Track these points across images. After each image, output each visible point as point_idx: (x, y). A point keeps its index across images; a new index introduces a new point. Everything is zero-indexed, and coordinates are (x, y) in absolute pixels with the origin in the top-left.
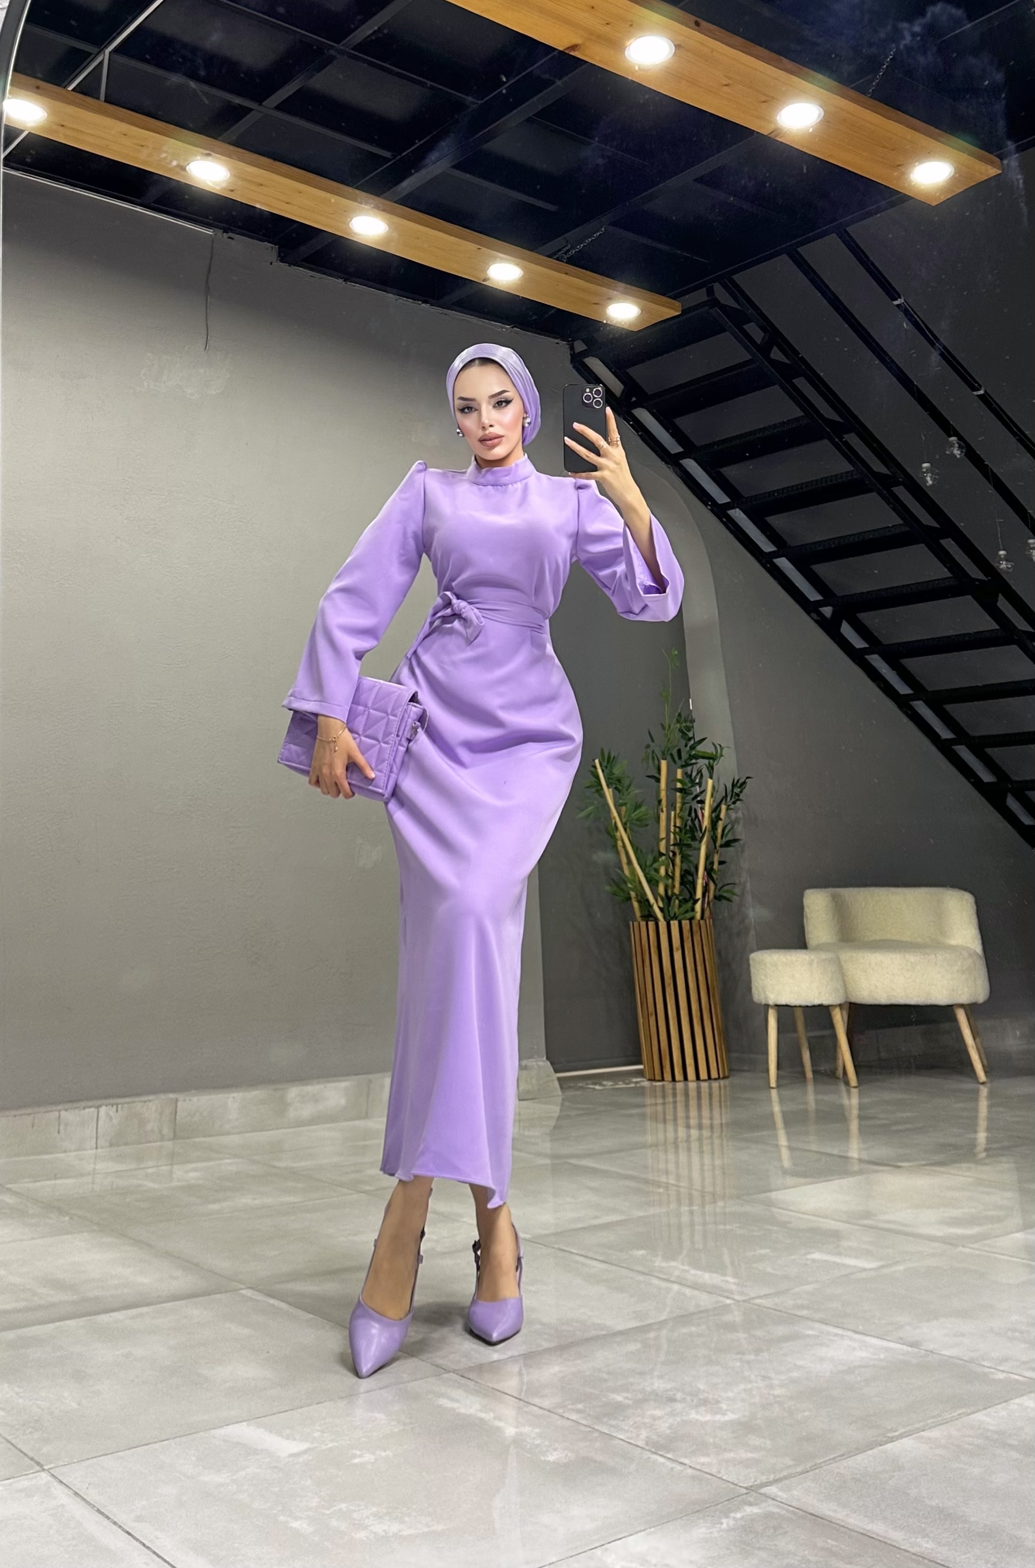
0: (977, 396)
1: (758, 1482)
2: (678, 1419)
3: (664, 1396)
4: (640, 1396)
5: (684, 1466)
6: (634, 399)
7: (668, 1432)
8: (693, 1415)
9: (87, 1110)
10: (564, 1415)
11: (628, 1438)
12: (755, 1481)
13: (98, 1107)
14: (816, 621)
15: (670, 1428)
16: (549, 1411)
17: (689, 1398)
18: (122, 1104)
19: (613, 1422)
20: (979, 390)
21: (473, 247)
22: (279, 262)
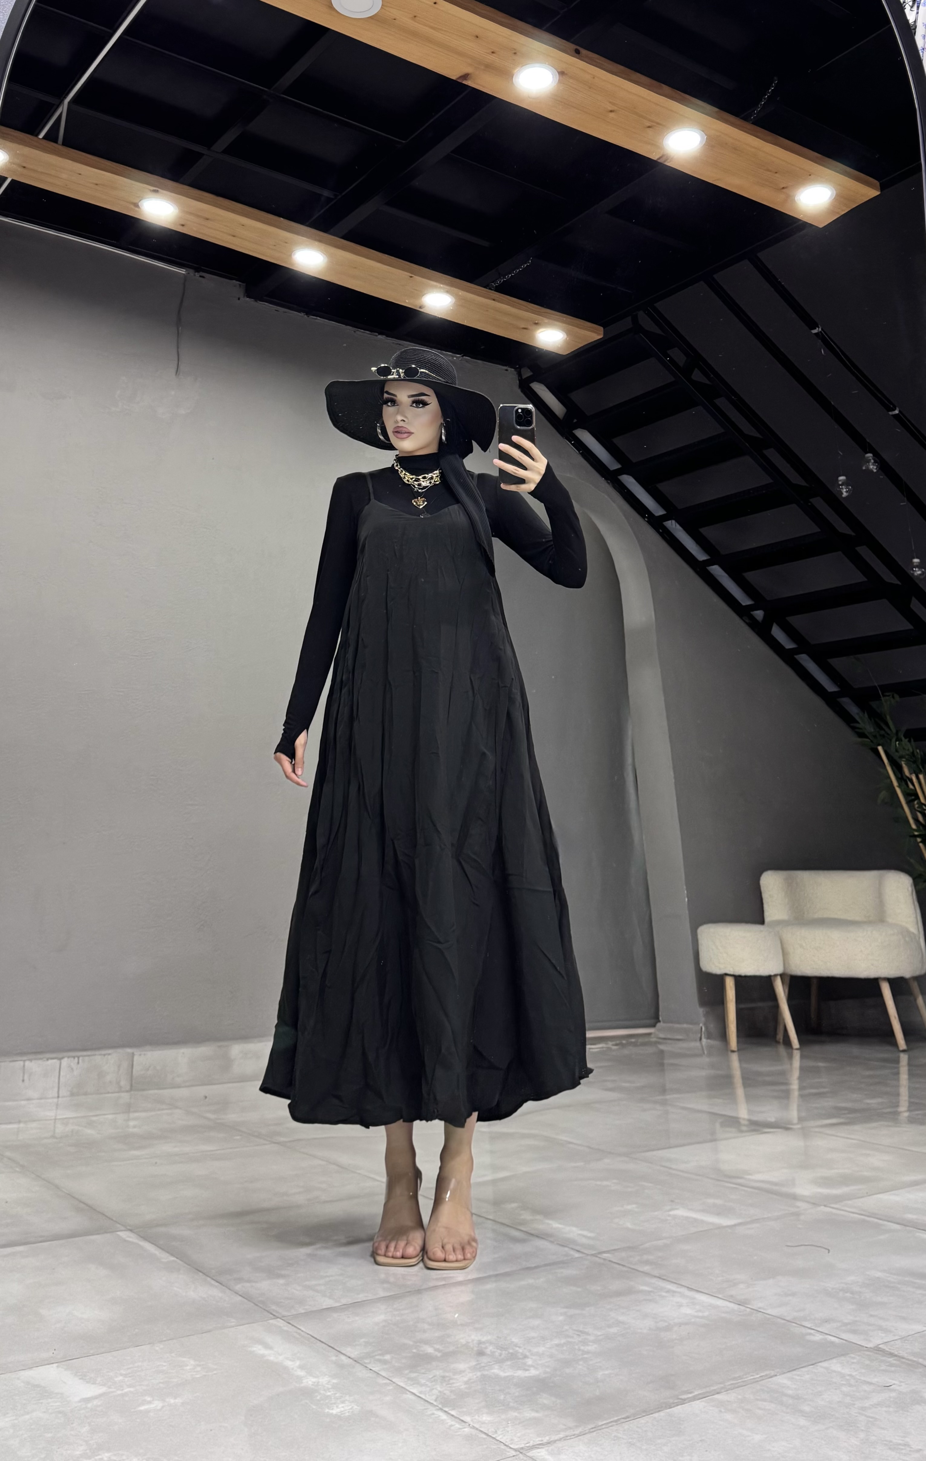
1: (531, 1444)
3: (476, 1349)
5: (463, 1424)
6: (575, 421)
9: (52, 1061)
10: (368, 1366)
11: (421, 1392)
12: (529, 1443)
13: (63, 1058)
14: (748, 625)
16: (355, 1361)
17: (498, 1352)
18: (83, 1056)
19: (413, 1375)
20: (895, 410)
21: (406, 274)
22: (246, 297)
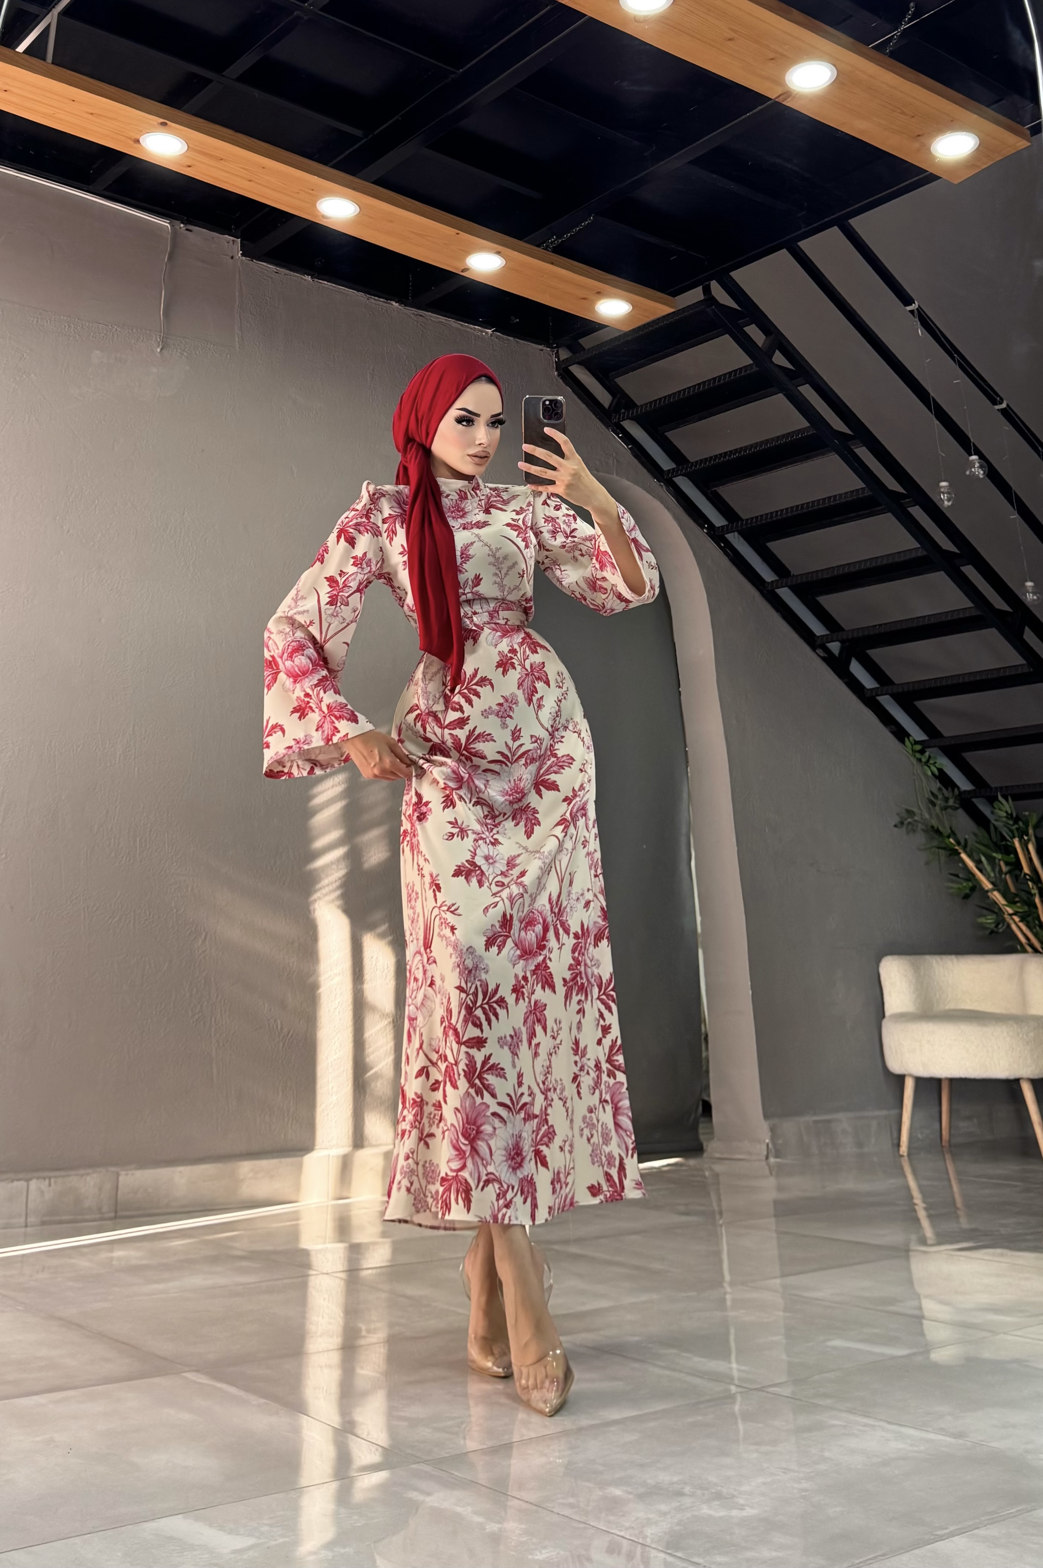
0: (998, 410)
2: (689, 1515)
3: (670, 1489)
4: (642, 1490)
6: (623, 410)
7: (677, 1528)
8: (705, 1510)
9: (16, 1183)
10: (553, 1510)
13: (28, 1180)
14: (823, 659)
15: (678, 1524)
16: (536, 1505)
17: (699, 1492)
18: (55, 1177)
19: (612, 1518)
20: (1001, 403)
21: (451, 231)
22: (240, 255)
